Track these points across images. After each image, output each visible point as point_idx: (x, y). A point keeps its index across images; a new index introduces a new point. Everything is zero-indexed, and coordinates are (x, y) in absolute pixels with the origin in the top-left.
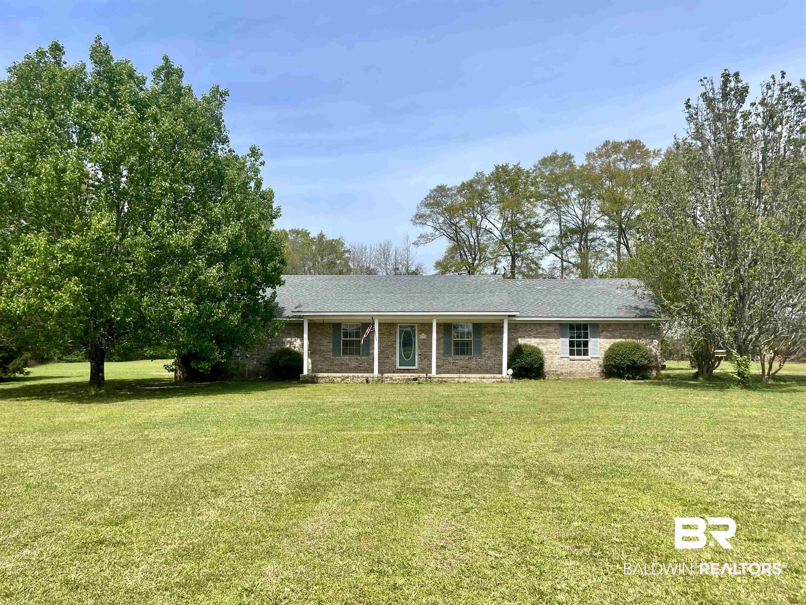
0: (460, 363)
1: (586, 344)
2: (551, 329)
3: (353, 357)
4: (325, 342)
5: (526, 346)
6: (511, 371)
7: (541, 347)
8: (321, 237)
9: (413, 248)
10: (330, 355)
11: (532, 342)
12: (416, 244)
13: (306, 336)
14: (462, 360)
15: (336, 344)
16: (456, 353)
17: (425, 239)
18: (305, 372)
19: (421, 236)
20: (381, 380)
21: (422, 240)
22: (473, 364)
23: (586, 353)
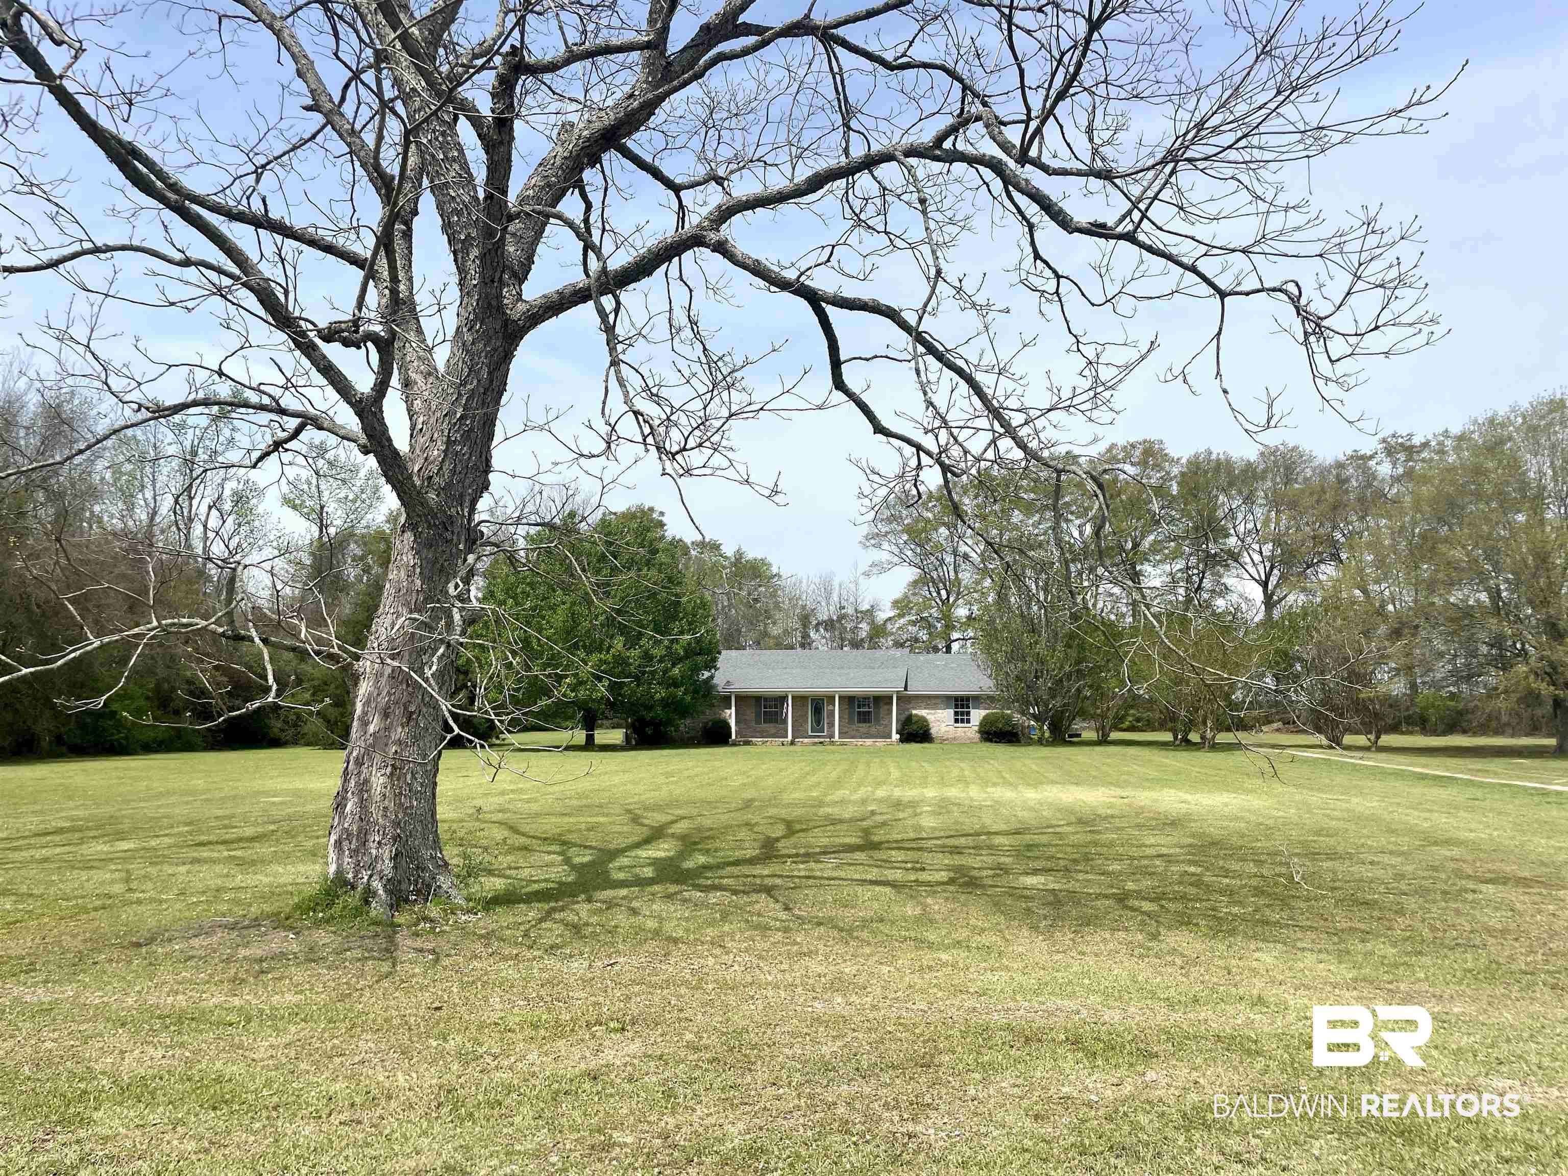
0: (861, 730)
1: (968, 714)
2: (939, 701)
3: (772, 725)
4: (748, 712)
5: (916, 715)
6: (898, 736)
7: (928, 717)
8: (739, 555)
9: (862, 580)
10: (753, 724)
11: (923, 713)
12: (867, 574)
13: (733, 708)
14: (864, 727)
15: (758, 715)
16: (859, 722)
17: (880, 568)
18: (734, 737)
19: (873, 565)
20: (792, 743)
21: (875, 570)
22: (873, 730)
23: (968, 721)
